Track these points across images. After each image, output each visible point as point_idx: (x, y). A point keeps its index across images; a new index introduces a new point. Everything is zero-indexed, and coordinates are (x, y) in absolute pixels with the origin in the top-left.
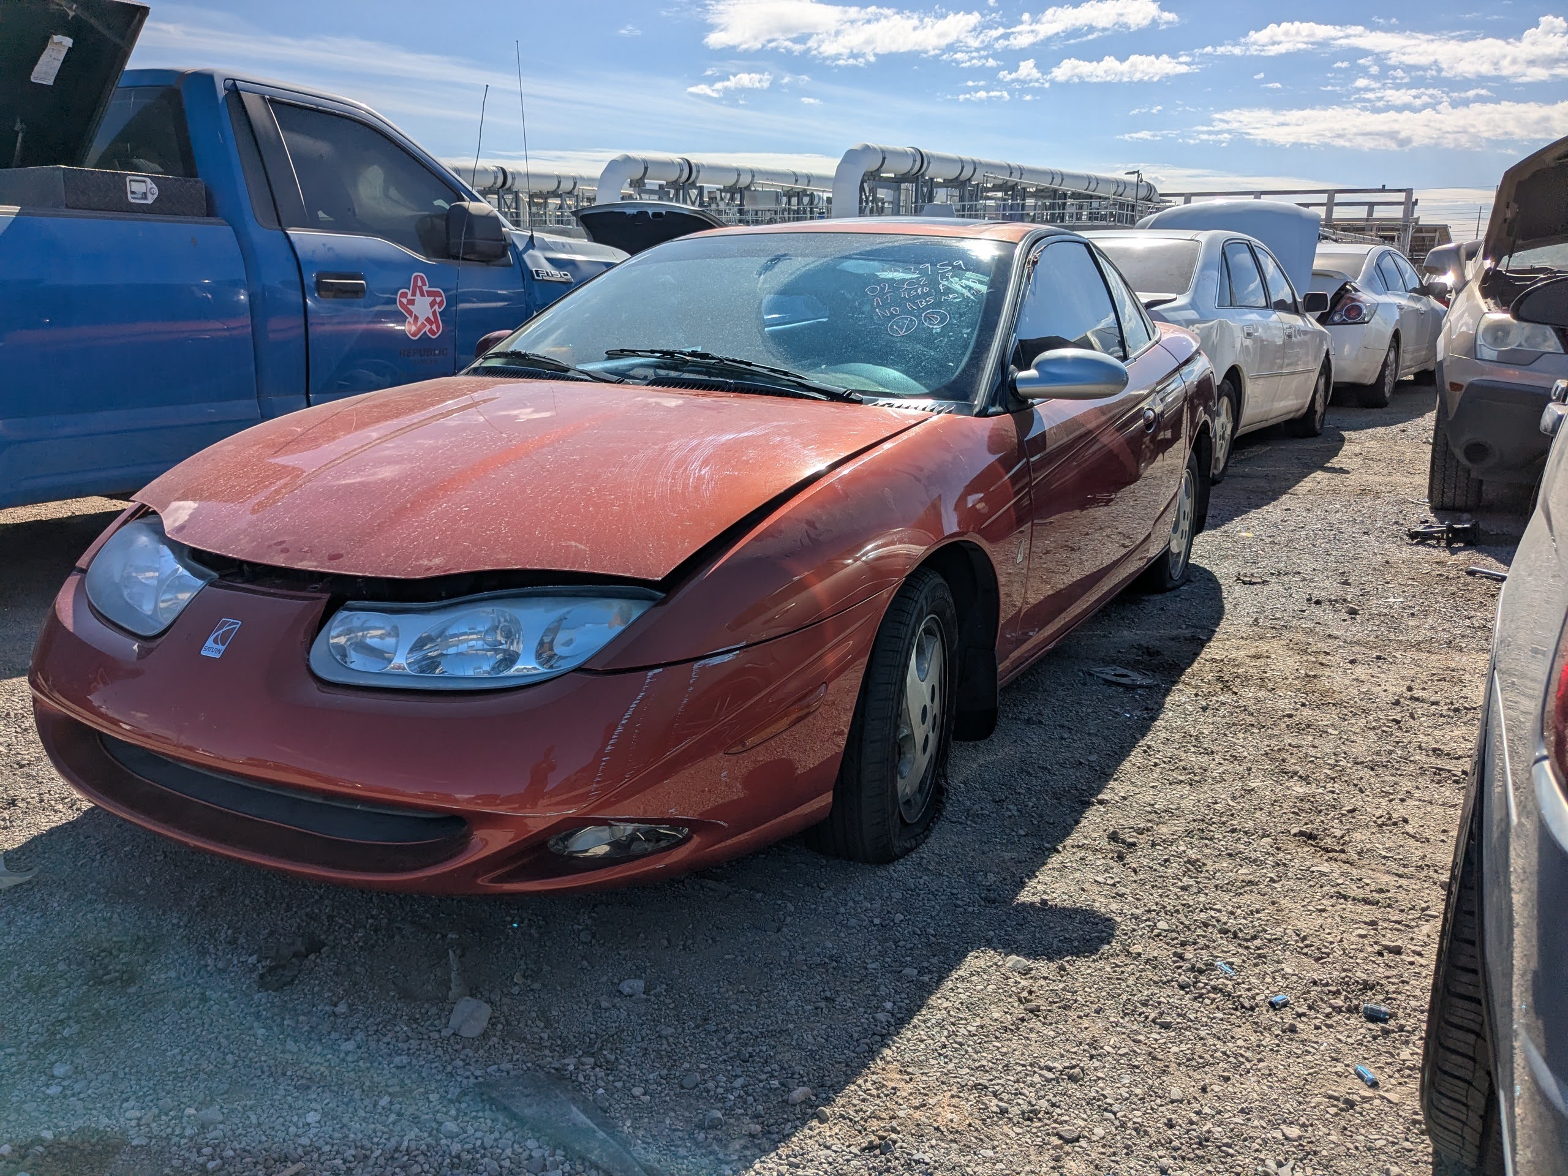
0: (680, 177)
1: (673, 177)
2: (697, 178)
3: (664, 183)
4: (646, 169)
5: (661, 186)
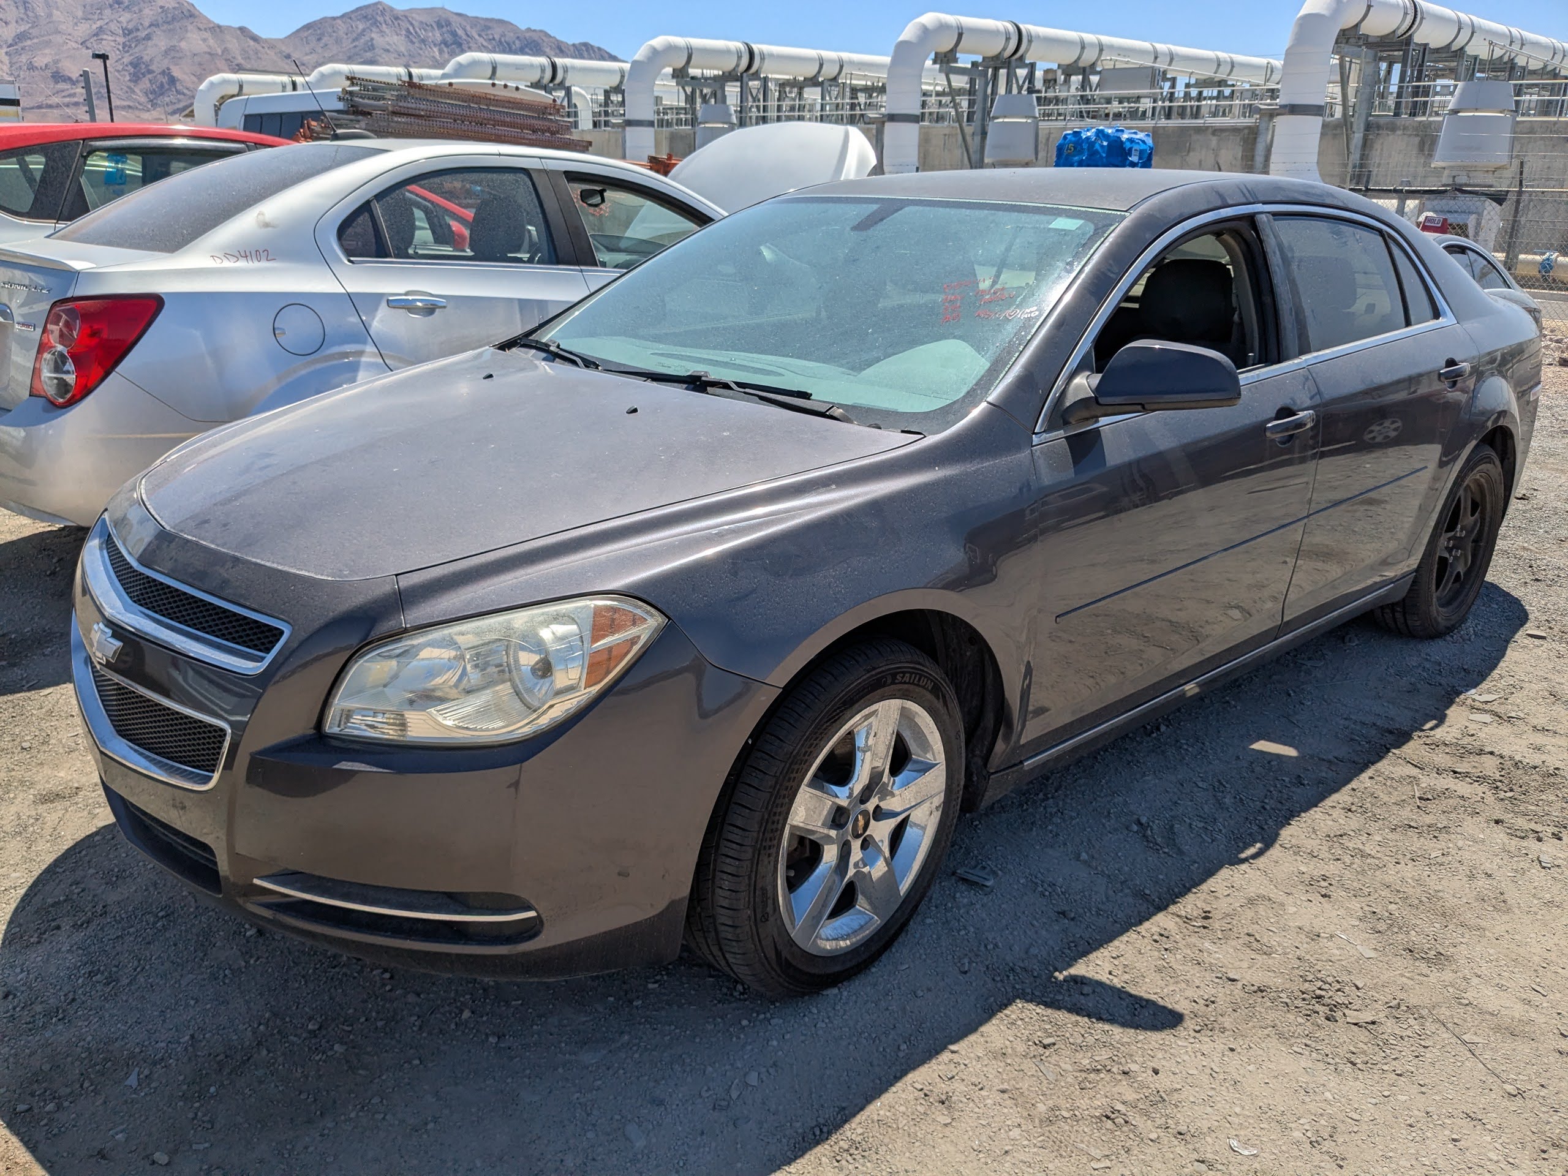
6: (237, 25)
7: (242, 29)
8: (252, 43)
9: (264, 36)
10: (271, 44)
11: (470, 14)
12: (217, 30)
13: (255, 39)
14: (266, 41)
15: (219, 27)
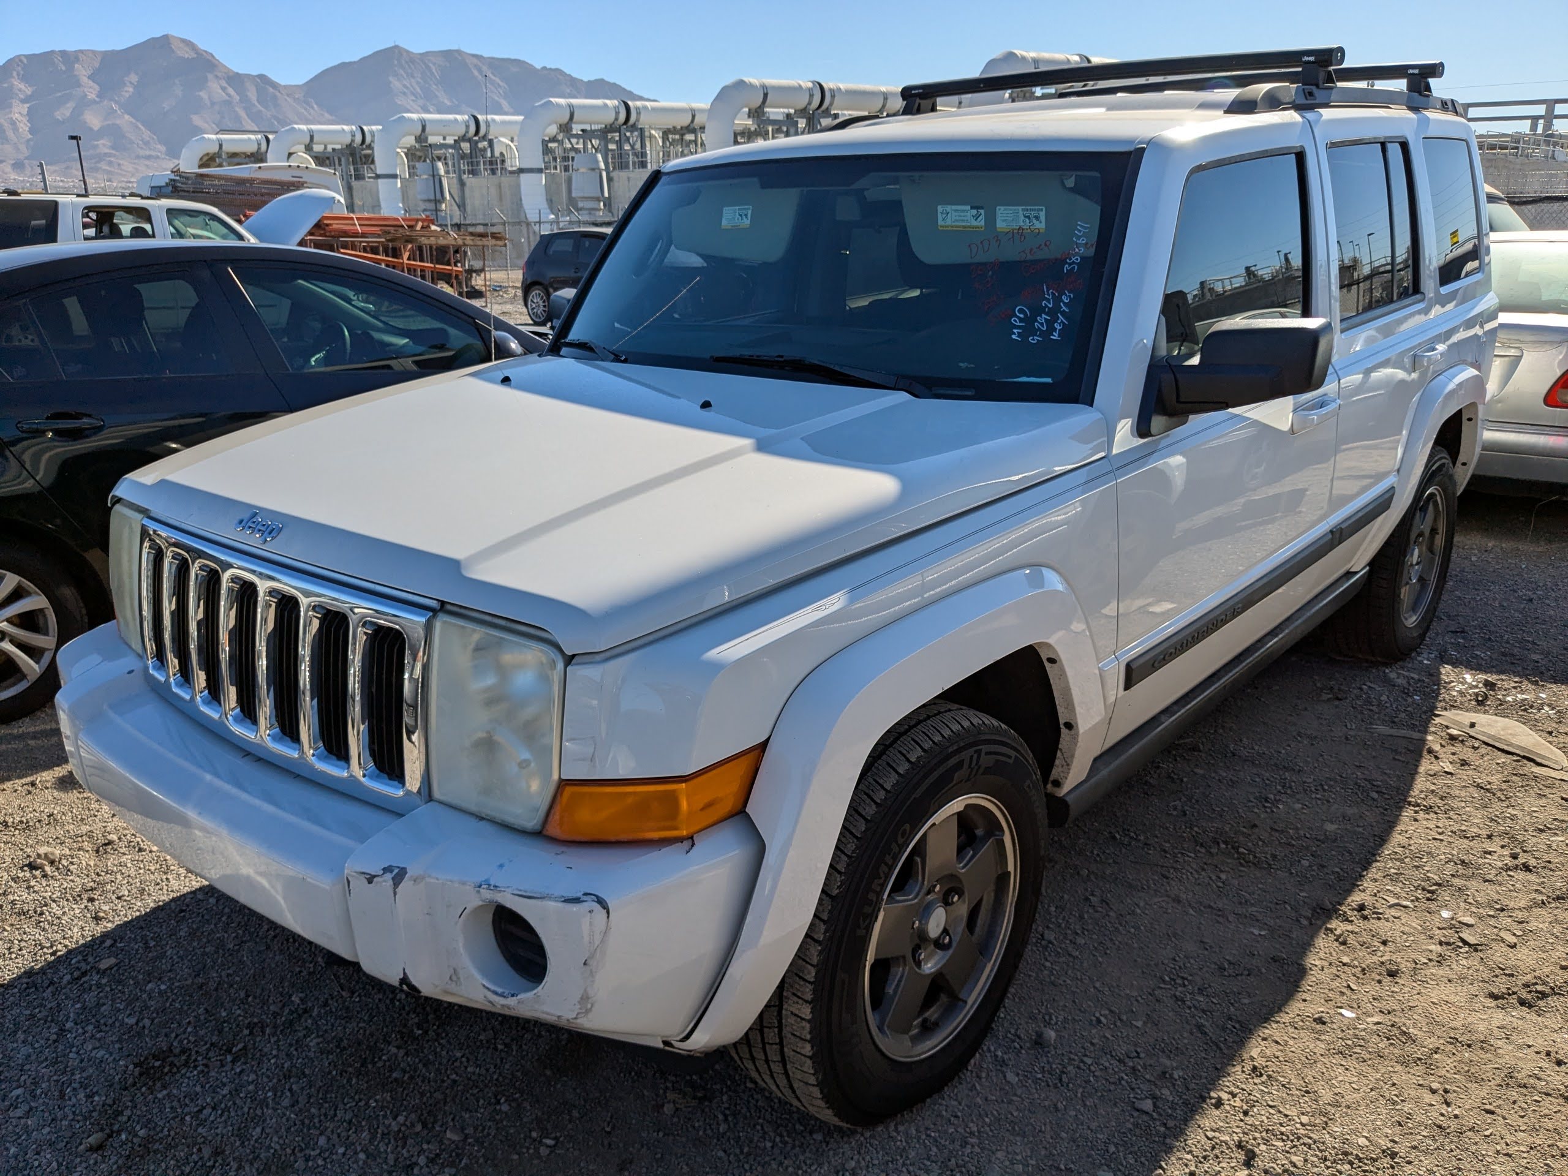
0: (810, 103)
1: (802, 102)
2: (831, 104)
3: (792, 111)
4: (766, 95)
5: (788, 116)
6: (255, 73)
7: (262, 77)
8: (271, 90)
9: (283, 83)
10: (291, 90)
11: (485, 55)
12: (236, 80)
13: (274, 85)
14: (285, 87)
15: (237, 73)
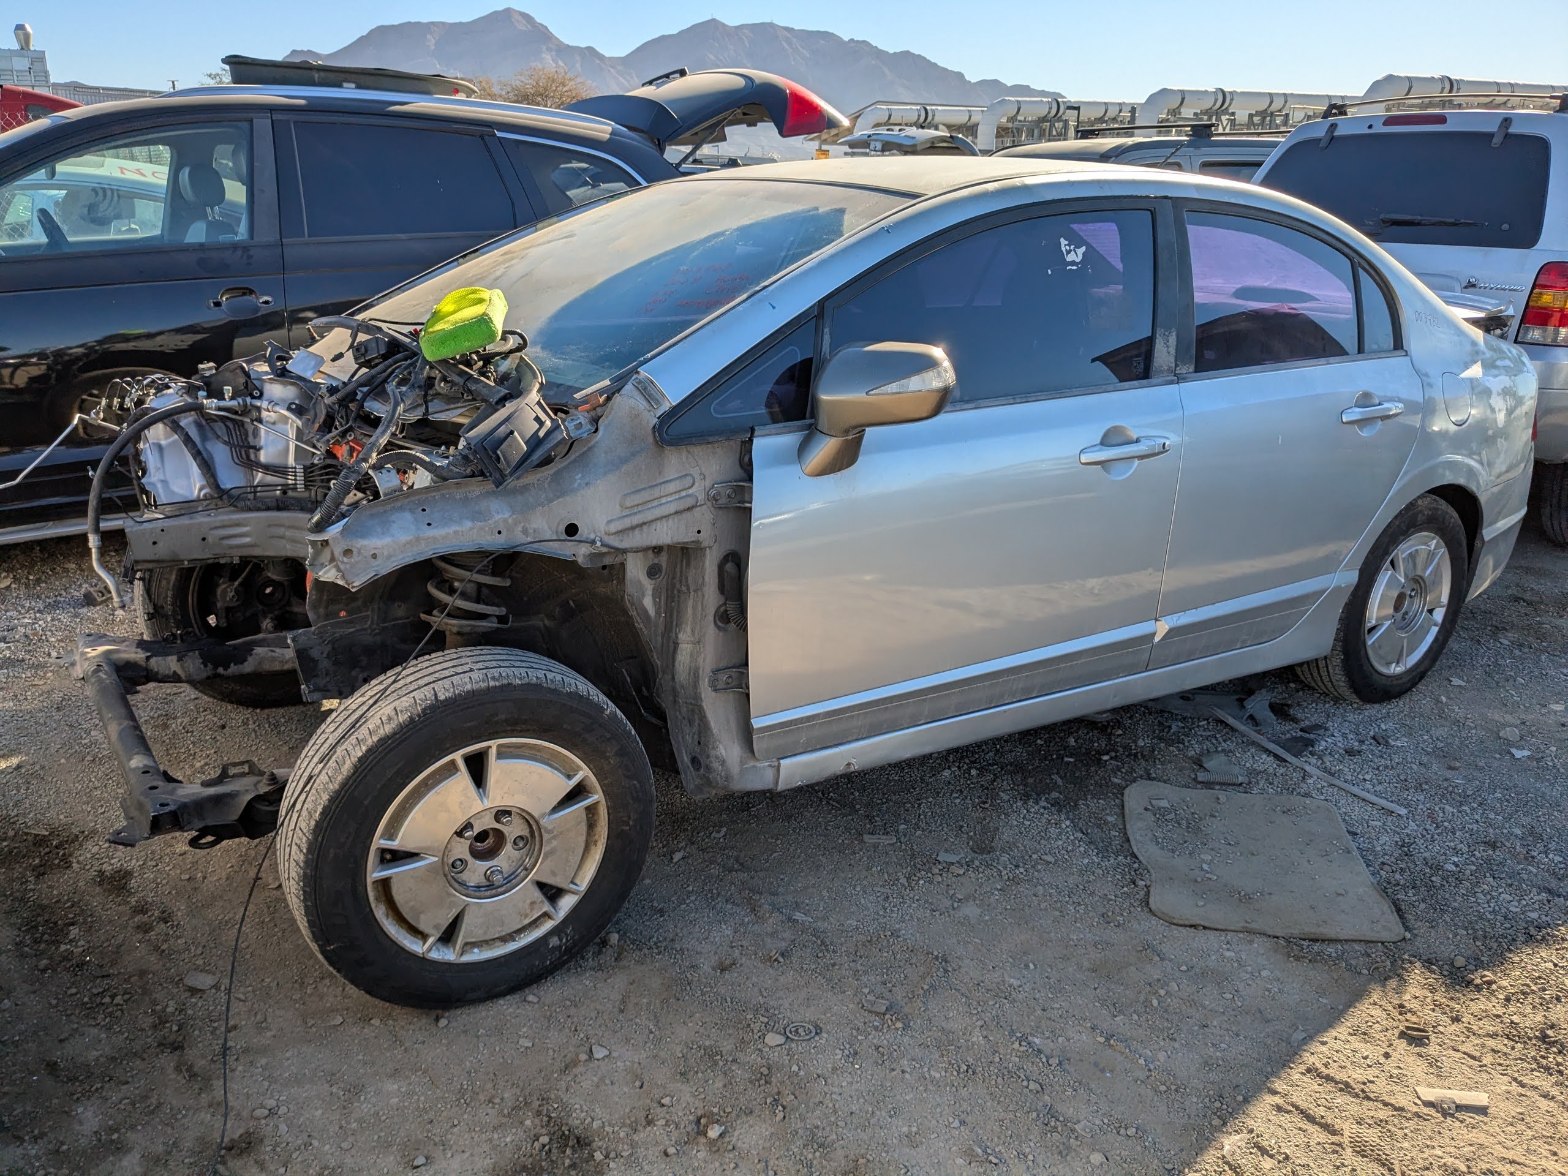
6: (583, 45)
7: (590, 49)
9: (607, 55)
10: (613, 61)
11: (796, 28)
12: (567, 51)
13: (601, 57)
14: (610, 58)
15: (568, 46)
